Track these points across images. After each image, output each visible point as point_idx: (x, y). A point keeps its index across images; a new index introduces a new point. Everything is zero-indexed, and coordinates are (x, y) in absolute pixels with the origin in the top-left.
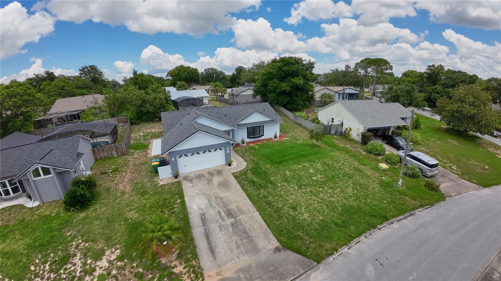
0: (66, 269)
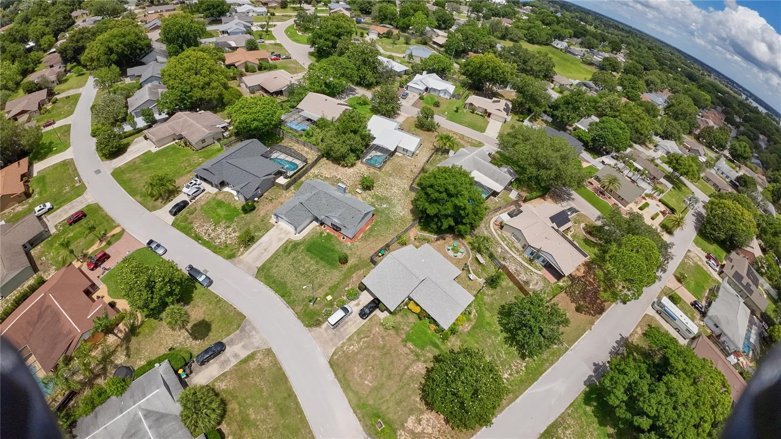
0: (227, 229)
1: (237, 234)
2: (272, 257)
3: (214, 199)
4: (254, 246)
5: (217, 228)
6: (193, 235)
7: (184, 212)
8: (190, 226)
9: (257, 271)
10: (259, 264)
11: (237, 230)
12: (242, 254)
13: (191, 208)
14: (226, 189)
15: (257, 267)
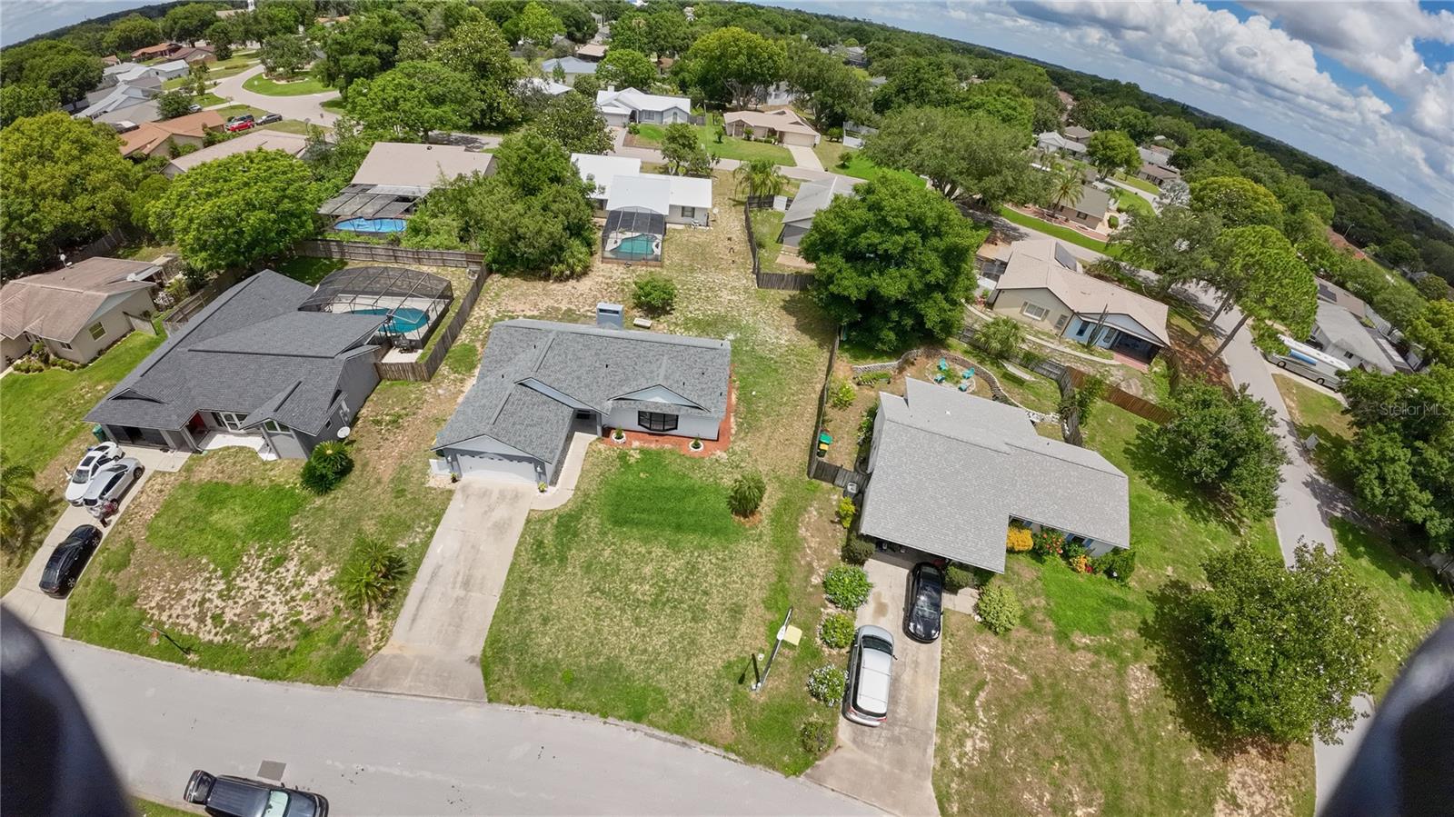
0: (278, 573)
1: (326, 573)
2: (506, 597)
3: (185, 486)
4: (417, 587)
5: (239, 582)
6: (155, 642)
7: (93, 569)
8: (132, 613)
9: (478, 673)
10: (473, 643)
11: (319, 557)
12: (384, 636)
13: (113, 548)
14: (218, 442)
15: (472, 660)
